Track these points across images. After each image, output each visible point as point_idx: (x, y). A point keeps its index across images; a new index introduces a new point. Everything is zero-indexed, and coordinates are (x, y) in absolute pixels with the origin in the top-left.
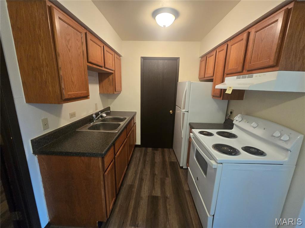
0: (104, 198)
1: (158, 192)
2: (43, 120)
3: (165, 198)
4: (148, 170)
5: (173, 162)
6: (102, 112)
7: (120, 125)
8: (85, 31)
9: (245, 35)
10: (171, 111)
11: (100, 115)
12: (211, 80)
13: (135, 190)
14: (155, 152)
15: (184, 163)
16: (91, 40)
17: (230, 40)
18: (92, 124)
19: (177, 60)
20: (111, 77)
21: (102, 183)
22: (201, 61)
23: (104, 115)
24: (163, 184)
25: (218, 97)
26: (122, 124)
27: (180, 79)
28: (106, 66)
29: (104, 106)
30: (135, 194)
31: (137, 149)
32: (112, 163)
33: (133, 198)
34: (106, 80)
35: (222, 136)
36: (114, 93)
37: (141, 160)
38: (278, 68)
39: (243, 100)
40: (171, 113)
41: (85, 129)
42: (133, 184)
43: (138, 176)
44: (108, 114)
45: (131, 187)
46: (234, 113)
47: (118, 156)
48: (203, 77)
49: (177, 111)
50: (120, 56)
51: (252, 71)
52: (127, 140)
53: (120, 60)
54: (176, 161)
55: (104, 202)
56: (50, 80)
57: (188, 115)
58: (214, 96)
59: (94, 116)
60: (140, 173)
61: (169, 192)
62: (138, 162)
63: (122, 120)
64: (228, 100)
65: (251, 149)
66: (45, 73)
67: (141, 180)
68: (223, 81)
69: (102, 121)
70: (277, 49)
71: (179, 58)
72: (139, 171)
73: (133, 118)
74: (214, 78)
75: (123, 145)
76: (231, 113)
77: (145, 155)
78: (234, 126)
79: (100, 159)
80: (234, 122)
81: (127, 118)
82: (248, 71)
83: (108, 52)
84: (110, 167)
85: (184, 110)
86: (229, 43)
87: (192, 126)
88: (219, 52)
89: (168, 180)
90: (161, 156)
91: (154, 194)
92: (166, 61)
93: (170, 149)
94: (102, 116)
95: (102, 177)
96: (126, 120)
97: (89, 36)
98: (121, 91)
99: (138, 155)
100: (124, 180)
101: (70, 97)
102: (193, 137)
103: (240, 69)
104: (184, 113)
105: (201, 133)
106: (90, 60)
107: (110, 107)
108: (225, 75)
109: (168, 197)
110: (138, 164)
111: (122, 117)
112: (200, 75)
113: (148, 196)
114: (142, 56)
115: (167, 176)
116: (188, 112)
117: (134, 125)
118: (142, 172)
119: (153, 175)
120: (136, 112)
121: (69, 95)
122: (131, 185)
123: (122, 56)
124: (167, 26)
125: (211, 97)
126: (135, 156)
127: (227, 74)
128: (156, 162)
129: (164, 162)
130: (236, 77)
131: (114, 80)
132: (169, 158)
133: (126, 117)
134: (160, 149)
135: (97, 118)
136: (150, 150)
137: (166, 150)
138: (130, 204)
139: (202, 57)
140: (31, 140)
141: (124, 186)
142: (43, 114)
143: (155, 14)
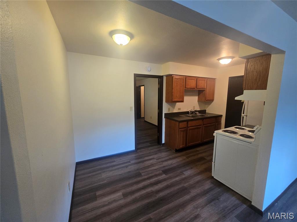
16: (188, 79)
18: (187, 115)
34: (202, 94)
36: (205, 101)
52: (202, 127)
53: (214, 81)
57: (247, 118)
73: (214, 117)
75: (196, 127)
83: (201, 80)
85: (244, 115)
94: (195, 113)
98: (213, 100)
101: (175, 101)
106: (186, 87)
107: (205, 110)
117: (217, 123)
120: (222, 115)
123: (216, 78)
131: (205, 94)
140: (165, 113)
142: (169, 106)
143: (219, 59)
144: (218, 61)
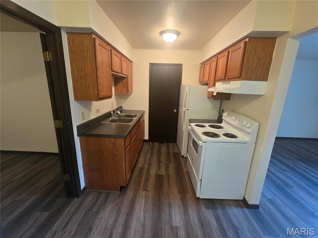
0: (125, 169)
1: (163, 172)
2: (82, 113)
3: (169, 176)
4: (155, 158)
5: (176, 153)
6: (117, 109)
7: (133, 120)
8: (111, 48)
9: (226, 53)
10: (175, 110)
11: (116, 112)
12: (207, 84)
13: (145, 171)
14: (161, 145)
15: (185, 153)
16: (114, 54)
17: (219, 54)
18: (110, 118)
19: (180, 66)
20: (124, 81)
21: (124, 157)
22: (201, 68)
23: (119, 112)
24: (167, 167)
25: (211, 98)
26: (135, 119)
27: (183, 82)
28: (123, 73)
29: (117, 105)
30: (145, 174)
31: (145, 143)
32: (129, 146)
33: (144, 176)
34: (121, 83)
35: (212, 127)
36: (127, 94)
37: (149, 151)
38: (241, 79)
39: (230, 100)
40: (175, 112)
41: (107, 122)
42: (143, 167)
43: (147, 162)
44: (121, 111)
45: (142, 169)
46: (224, 111)
47: (133, 142)
48: (202, 81)
49: (180, 110)
50: (131, 62)
51: (230, 79)
52: (138, 133)
53: (132, 66)
54: (178, 152)
55: (124, 171)
56: (91, 85)
57: (188, 112)
58: (209, 97)
59: (112, 112)
60: (148, 160)
61: (172, 172)
62: (146, 153)
63: (134, 117)
64: (220, 101)
65: (229, 135)
66: (89, 80)
67: (150, 165)
68: (214, 85)
69: (118, 117)
70: (240, 66)
71: (182, 64)
72: (148, 159)
73: (142, 116)
74: (209, 82)
75: (136, 135)
76: (223, 111)
77: (153, 147)
78: (223, 121)
79: (123, 139)
80: (223, 118)
81: (138, 115)
82: (228, 79)
83: (124, 61)
84: (128, 147)
85: (185, 109)
86: (218, 56)
87: (191, 121)
88: (212, 62)
89: (172, 166)
90: (166, 149)
91: (160, 173)
92: (171, 67)
93: (174, 144)
94: (117, 114)
95: (124, 153)
96: (137, 117)
97: (113, 52)
98: (132, 93)
99: (147, 147)
100: (136, 165)
101: (103, 97)
102: (191, 129)
103: (223, 78)
104: (185, 111)
105: (196, 125)
106: (113, 70)
107: (122, 106)
108: (216, 81)
109: (171, 175)
110: (147, 154)
111: (133, 115)
112: (200, 79)
113: (156, 175)
114: (151, 63)
115: (170, 162)
116: (188, 110)
117: (143, 122)
118: (150, 159)
119: (159, 162)
120: (145, 111)
121: (102, 95)
122: (142, 168)
123: (133, 62)
124: (171, 42)
125: (206, 98)
126: (144, 148)
127: (217, 80)
128: (161, 153)
129: (168, 152)
130: (222, 82)
131: (127, 83)
132: (173, 150)
133: (136, 114)
134: (165, 144)
135: (114, 114)
136: (156, 144)
137: (170, 144)
138: (142, 179)
139: (202, 64)
140: (77, 126)
141: (137, 168)
142: (82, 109)
143: (162, 33)
144: (160, 36)
